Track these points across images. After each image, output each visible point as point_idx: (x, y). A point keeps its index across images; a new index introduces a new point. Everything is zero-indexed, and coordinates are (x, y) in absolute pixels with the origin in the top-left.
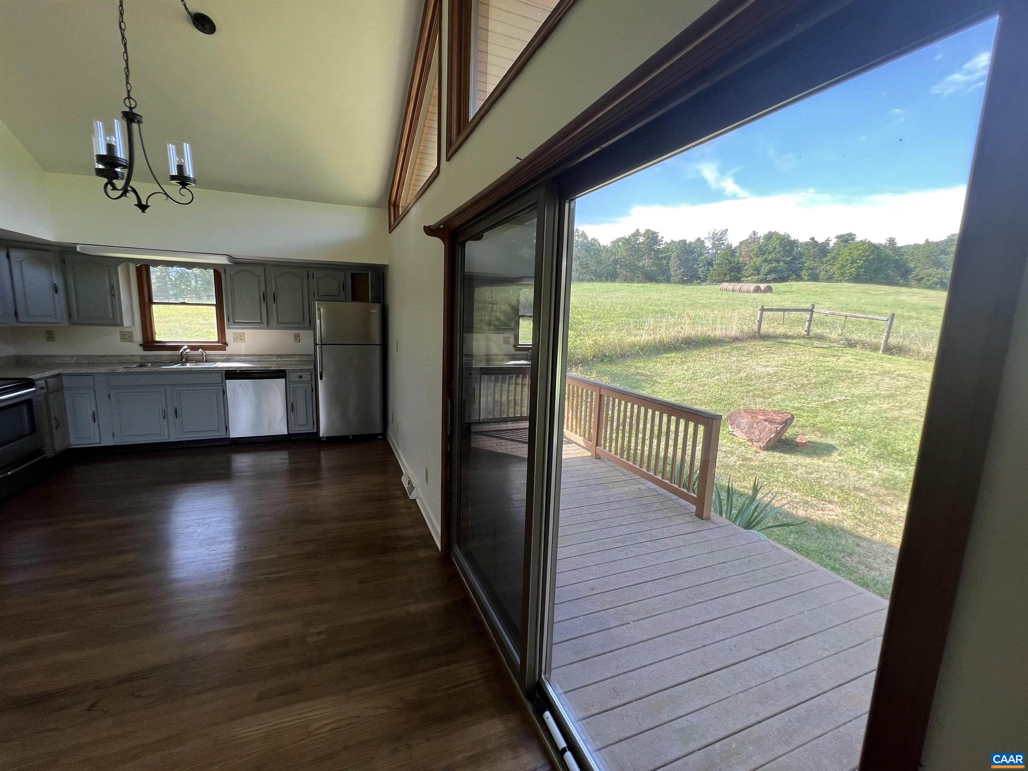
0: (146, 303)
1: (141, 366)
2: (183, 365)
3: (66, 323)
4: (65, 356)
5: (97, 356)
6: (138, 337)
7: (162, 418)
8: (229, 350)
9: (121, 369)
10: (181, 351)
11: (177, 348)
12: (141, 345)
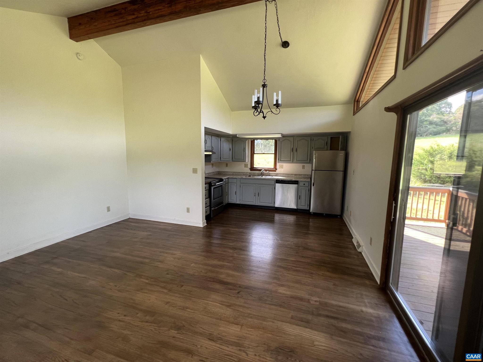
0: (253, 153)
1: (249, 176)
2: (262, 177)
3: (231, 161)
4: (229, 172)
5: (237, 172)
6: (249, 166)
7: (254, 196)
8: (278, 172)
9: (244, 177)
10: (261, 171)
11: (260, 170)
12: (250, 169)
